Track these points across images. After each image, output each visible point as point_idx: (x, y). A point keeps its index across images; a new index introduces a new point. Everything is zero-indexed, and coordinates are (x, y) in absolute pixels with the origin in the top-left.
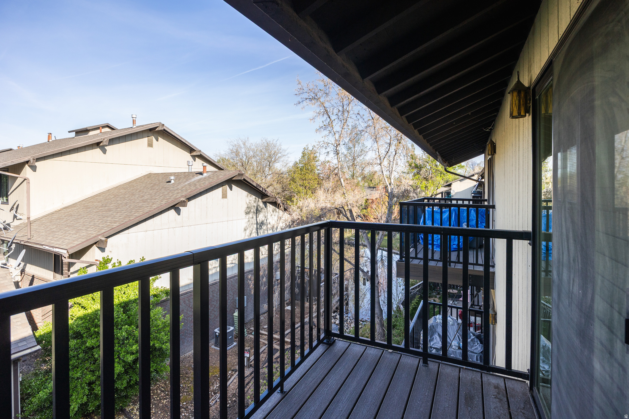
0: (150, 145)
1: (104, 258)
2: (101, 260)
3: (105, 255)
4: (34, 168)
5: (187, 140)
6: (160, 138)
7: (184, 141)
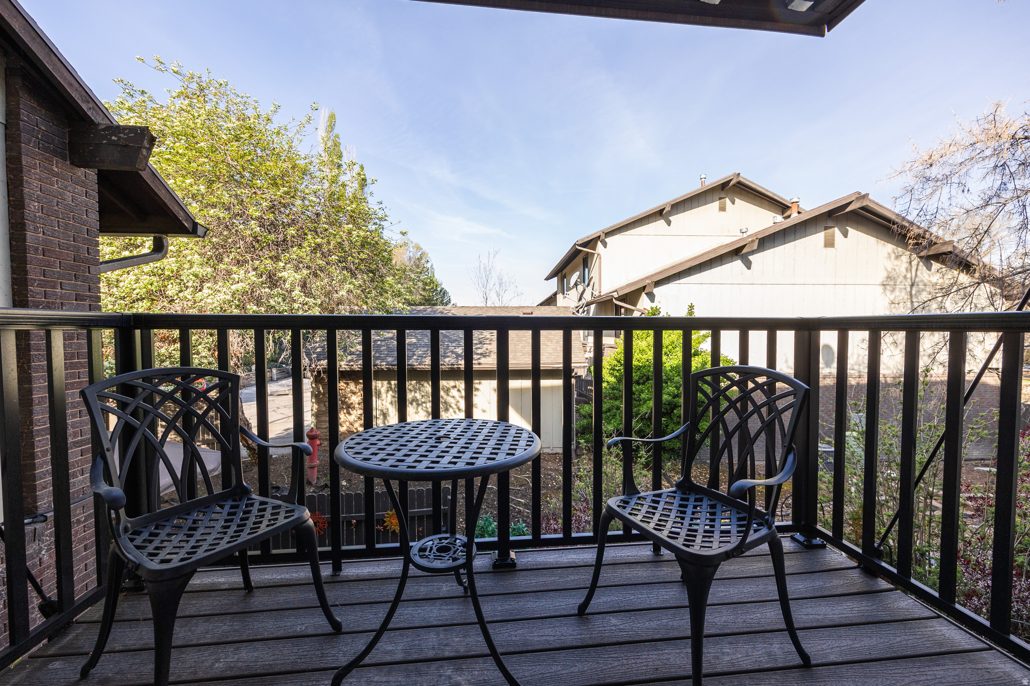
0: (723, 209)
1: (652, 308)
2: (650, 309)
3: (654, 305)
4: (605, 245)
5: (775, 192)
6: (737, 200)
7: (771, 195)
